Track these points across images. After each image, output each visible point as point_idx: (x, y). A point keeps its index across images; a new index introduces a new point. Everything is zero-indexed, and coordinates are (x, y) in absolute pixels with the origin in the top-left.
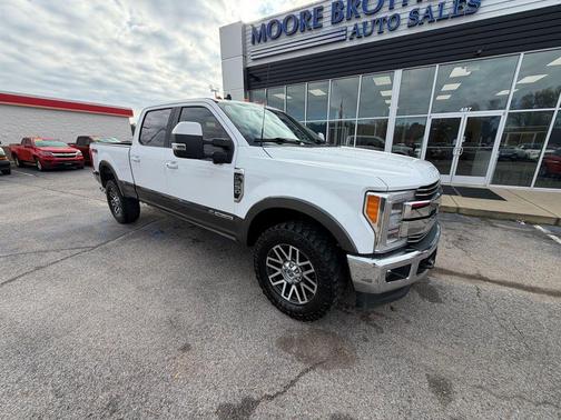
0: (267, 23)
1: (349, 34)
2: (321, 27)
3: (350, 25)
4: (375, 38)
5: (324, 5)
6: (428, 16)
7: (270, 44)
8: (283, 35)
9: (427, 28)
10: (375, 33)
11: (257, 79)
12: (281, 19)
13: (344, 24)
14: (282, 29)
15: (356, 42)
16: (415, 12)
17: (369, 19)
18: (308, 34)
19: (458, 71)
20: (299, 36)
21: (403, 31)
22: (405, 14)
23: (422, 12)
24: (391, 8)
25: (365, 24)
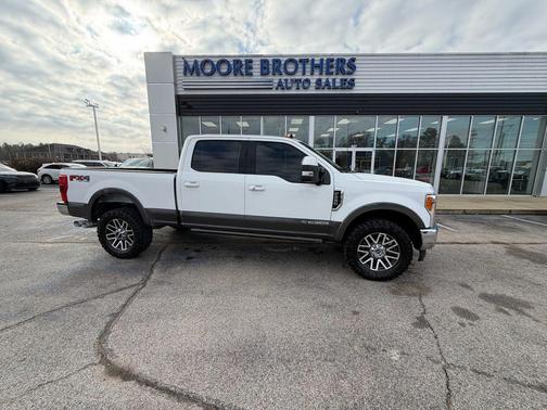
0: (200, 60)
1: (276, 85)
2: (251, 74)
3: (276, 79)
4: (293, 92)
5: (254, 59)
6: (327, 84)
7: (203, 79)
8: (217, 74)
9: (326, 92)
10: (294, 88)
11: (190, 107)
12: (215, 61)
13: (270, 77)
14: (216, 69)
15: (280, 92)
16: (320, 80)
17: (289, 78)
18: (239, 78)
19: (345, 121)
20: (232, 78)
21: (312, 91)
22: (313, 80)
23: (324, 81)
24: (304, 74)
25: (286, 80)
